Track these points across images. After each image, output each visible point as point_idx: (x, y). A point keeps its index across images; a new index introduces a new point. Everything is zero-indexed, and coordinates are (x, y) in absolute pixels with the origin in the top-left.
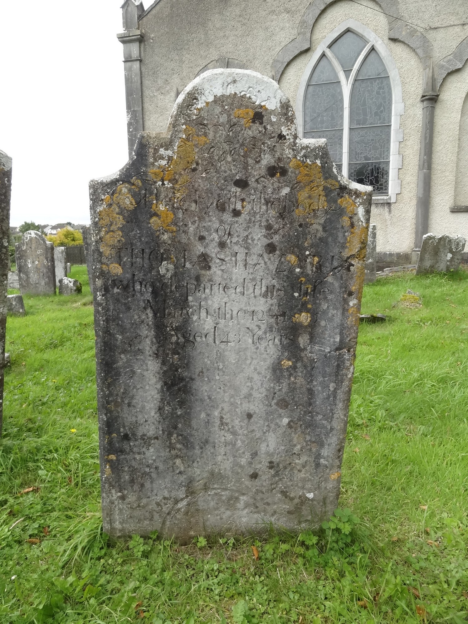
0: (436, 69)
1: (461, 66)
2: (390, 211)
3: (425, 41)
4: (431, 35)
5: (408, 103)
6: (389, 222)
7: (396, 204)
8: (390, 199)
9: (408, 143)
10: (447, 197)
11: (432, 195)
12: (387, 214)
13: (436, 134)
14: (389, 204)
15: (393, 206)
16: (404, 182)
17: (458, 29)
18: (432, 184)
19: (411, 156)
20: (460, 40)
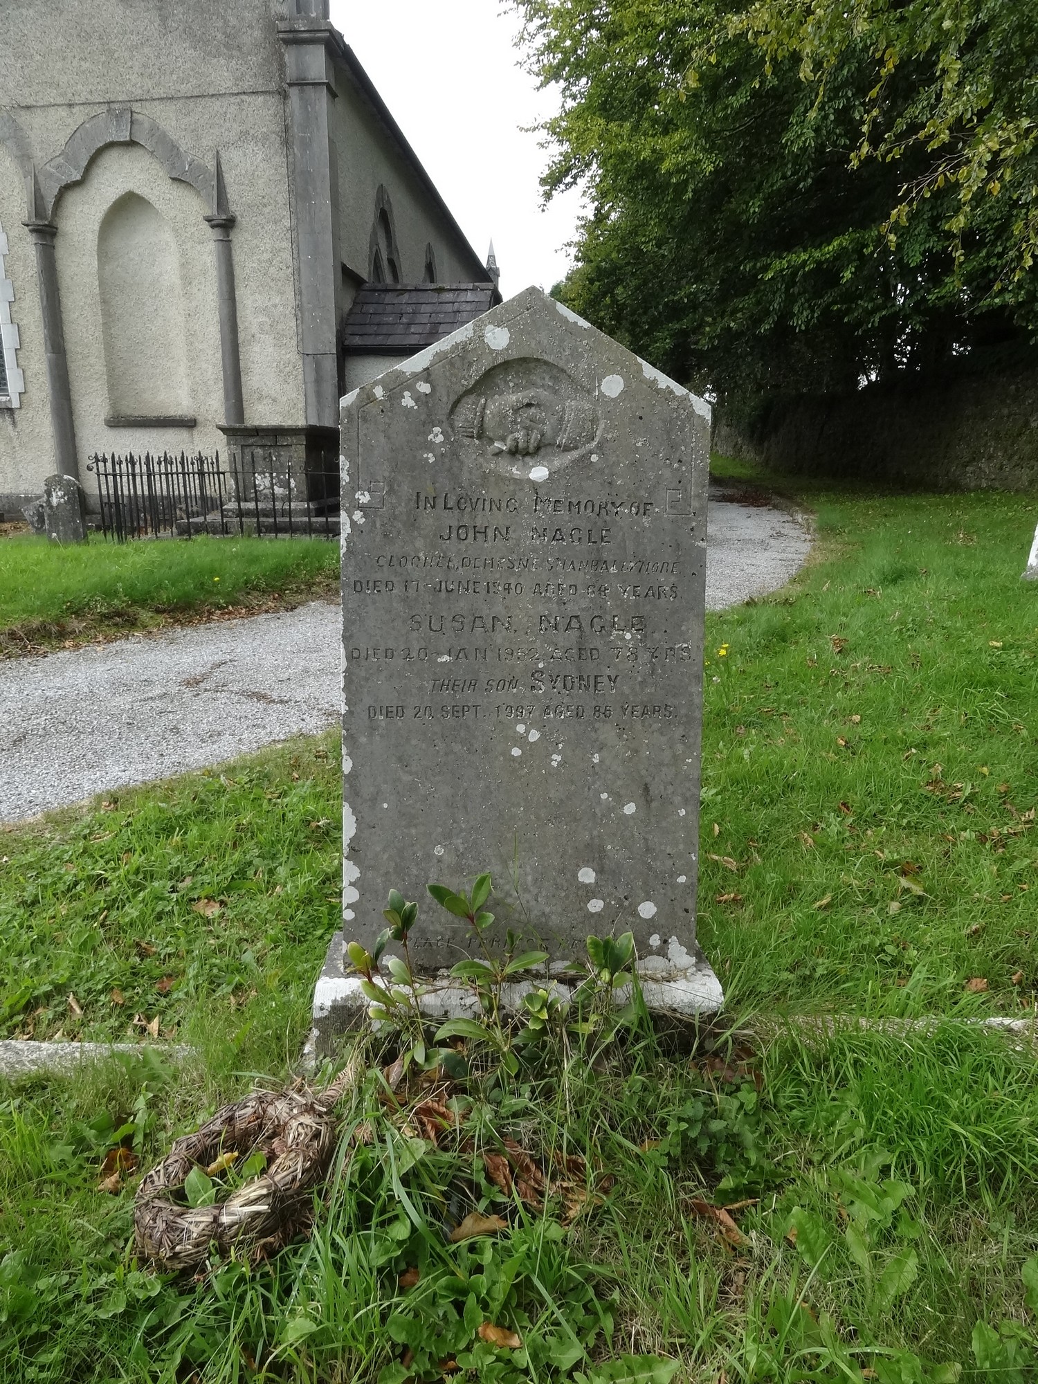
0: (41, 178)
1: (78, 177)
2: (14, 423)
3: (17, 129)
4: (24, 118)
5: (11, 234)
6: (16, 443)
7: (23, 411)
8: (10, 401)
9: (23, 305)
10: (99, 401)
11: (75, 396)
12: (10, 428)
13: (63, 292)
14: (11, 411)
15: (17, 412)
16: (29, 373)
17: (63, 112)
18: (72, 377)
19: (33, 328)
20: (69, 131)
